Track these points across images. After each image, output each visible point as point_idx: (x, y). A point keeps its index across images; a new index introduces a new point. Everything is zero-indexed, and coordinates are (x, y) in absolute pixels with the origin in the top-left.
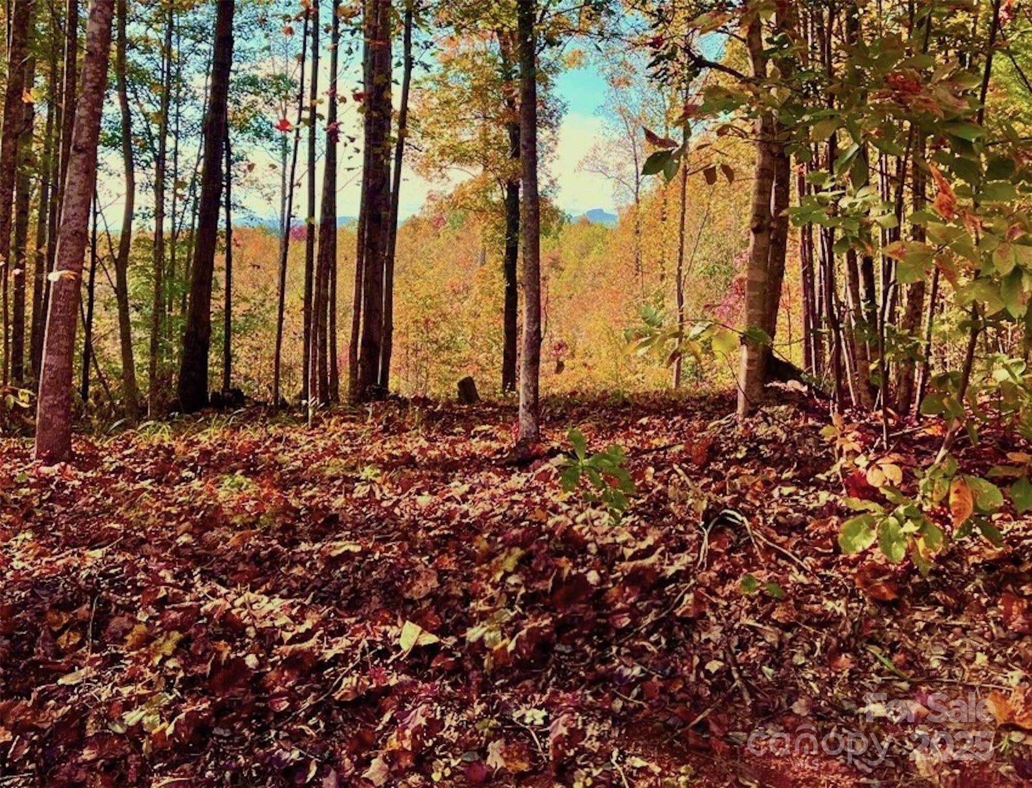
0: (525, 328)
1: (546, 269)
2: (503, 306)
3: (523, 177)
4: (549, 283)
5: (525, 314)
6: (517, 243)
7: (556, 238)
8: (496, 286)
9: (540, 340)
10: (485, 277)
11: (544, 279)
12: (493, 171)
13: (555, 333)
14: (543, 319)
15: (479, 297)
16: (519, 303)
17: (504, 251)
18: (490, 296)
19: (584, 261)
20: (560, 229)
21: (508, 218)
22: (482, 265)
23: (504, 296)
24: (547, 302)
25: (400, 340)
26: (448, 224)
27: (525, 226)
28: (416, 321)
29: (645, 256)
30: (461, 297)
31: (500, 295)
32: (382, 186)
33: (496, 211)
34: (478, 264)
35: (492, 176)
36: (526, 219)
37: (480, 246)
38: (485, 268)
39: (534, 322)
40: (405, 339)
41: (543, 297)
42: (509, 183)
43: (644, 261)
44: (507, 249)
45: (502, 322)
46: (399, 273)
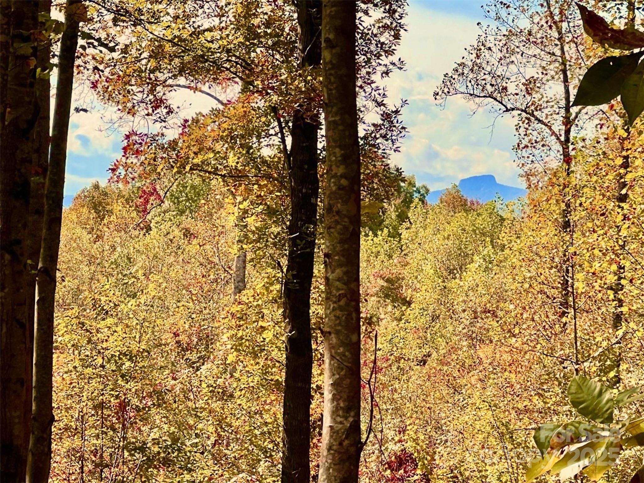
0: (327, 422)
1: (373, 300)
2: (281, 377)
3: (326, 106)
4: (380, 329)
5: (328, 396)
6: (312, 244)
7: (395, 234)
8: (268, 335)
9: (359, 446)
10: (243, 317)
11: (369, 322)
12: (263, 93)
13: (390, 434)
14: (365, 405)
15: (231, 358)
16: (315, 371)
17: (284, 262)
18: (255, 356)
19: (453, 284)
20: (402, 217)
21: (293, 193)
22: (239, 290)
23: (283, 358)
24: (375, 370)
25: (67, 443)
26: (167, 204)
27: (329, 209)
28: (101, 406)
29: (580, 276)
30: (194, 357)
31: (275, 354)
32: (31, 124)
33: (268, 177)
34: (231, 288)
35: (260, 103)
36: (332, 196)
37: (234, 250)
38: (246, 295)
39: (347, 410)
40: (77, 442)
41: (366, 358)
42: (298, 117)
43: (580, 286)
44: (291, 259)
45: (279, 409)
46: (66, 307)
